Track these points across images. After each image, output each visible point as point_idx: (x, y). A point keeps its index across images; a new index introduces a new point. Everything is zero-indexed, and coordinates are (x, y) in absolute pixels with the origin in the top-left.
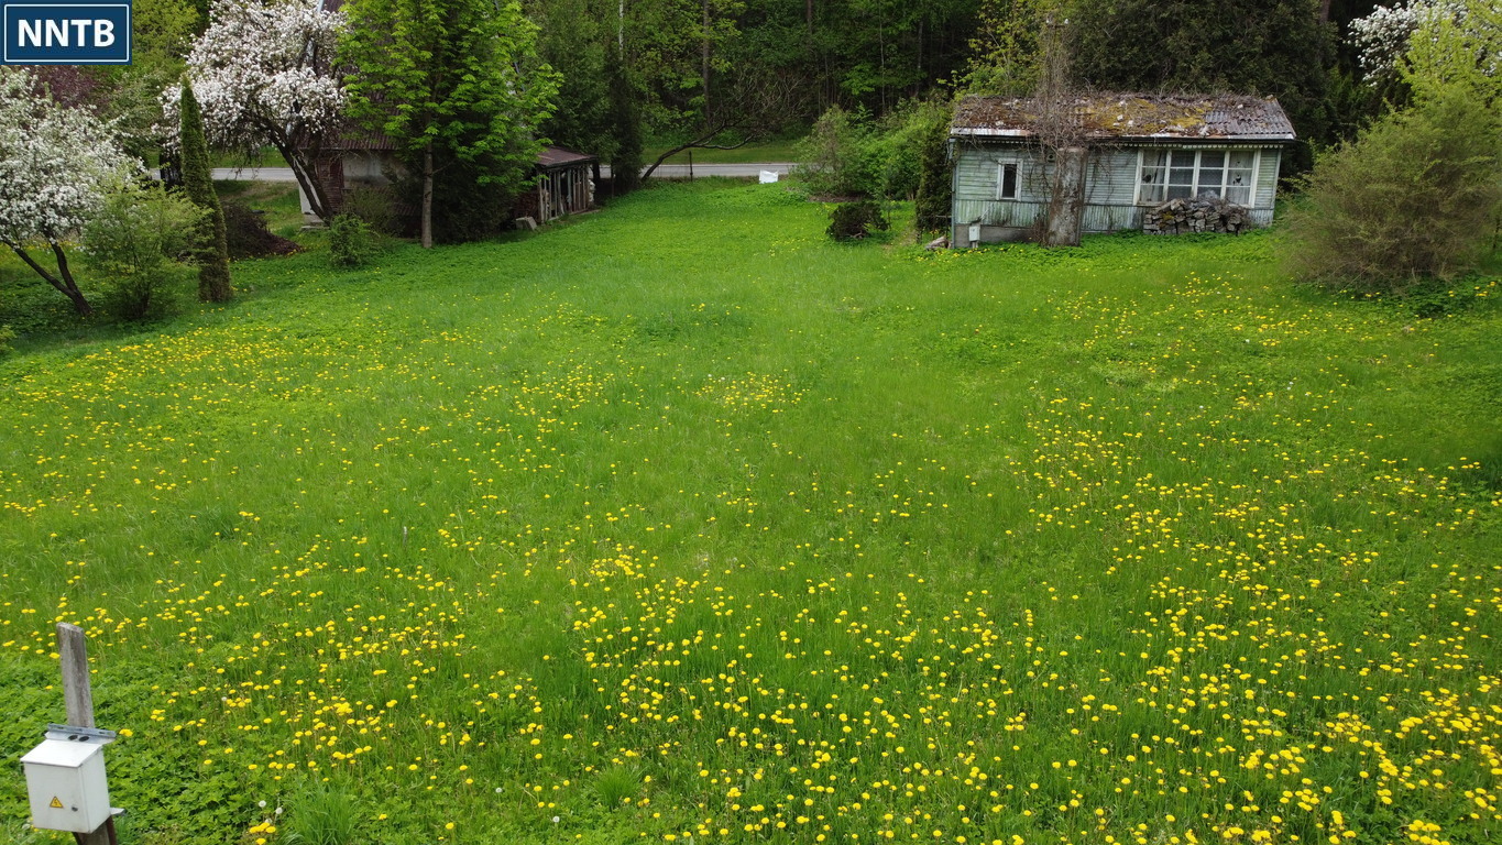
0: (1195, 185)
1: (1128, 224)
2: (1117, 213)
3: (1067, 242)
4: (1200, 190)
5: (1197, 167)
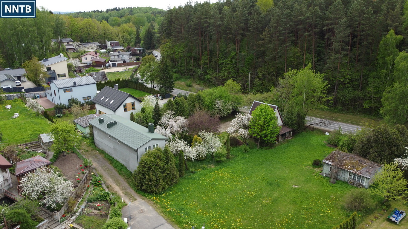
0: (356, 179)
1: (347, 181)
2: (345, 179)
3: (332, 183)
4: (357, 180)
5: (357, 177)
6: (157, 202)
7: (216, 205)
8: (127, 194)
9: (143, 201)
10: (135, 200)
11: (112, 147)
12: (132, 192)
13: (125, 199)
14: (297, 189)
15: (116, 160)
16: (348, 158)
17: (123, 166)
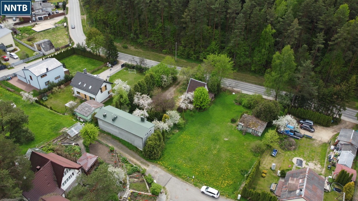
0: (255, 132)
2: (250, 132)
6: (161, 165)
7: (191, 159)
8: (142, 162)
9: (153, 165)
10: (149, 165)
11: (118, 132)
12: (145, 161)
13: (143, 167)
14: (227, 141)
15: (121, 139)
16: (251, 120)
17: (128, 143)
